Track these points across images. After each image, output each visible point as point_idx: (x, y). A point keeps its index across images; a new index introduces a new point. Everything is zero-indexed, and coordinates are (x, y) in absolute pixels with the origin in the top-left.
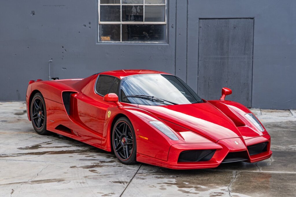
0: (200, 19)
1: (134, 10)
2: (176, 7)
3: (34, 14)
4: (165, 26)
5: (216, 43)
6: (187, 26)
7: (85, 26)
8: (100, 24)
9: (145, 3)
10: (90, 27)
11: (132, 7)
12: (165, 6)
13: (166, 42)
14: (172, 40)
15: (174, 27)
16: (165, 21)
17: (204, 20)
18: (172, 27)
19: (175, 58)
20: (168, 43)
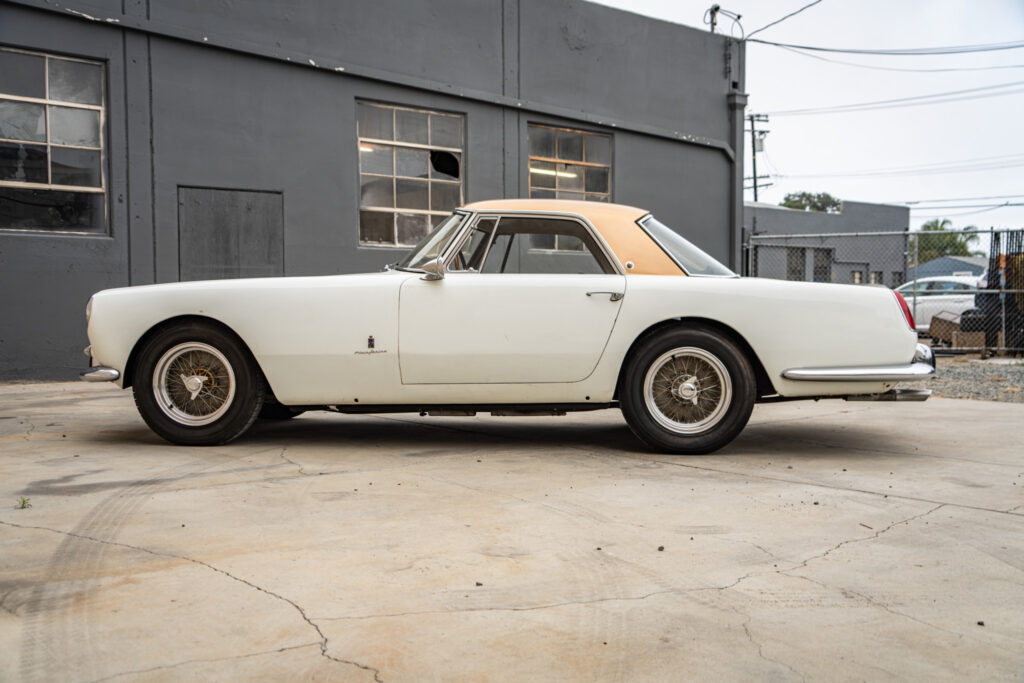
0: (179, 186)
1: (23, 153)
2: (127, 157)
4: (101, 197)
5: (214, 240)
6: (153, 200)
9: (51, 142)
12: (100, 151)
13: (106, 232)
14: (120, 228)
15: (125, 201)
16: (100, 186)
17: (189, 190)
18: (121, 201)
19: (129, 269)
20: (111, 236)
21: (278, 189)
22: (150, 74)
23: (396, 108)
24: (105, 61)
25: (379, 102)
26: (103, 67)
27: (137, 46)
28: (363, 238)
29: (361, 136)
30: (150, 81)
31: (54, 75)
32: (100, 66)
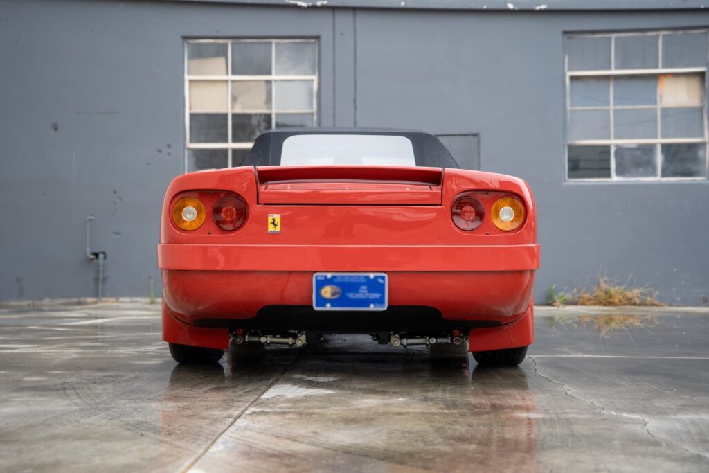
1: (254, 122)
2: (334, 116)
3: (56, 129)
7: (160, 151)
8: (189, 149)
9: (276, 109)
10: (169, 154)
11: (249, 116)
12: (312, 114)
21: (474, 131)
22: (355, 42)
23: (614, 36)
24: (318, 38)
25: (594, 32)
26: (317, 44)
27: (344, 20)
28: (570, 176)
29: (570, 69)
30: (355, 48)
31: (278, 55)
32: (315, 43)
